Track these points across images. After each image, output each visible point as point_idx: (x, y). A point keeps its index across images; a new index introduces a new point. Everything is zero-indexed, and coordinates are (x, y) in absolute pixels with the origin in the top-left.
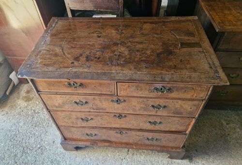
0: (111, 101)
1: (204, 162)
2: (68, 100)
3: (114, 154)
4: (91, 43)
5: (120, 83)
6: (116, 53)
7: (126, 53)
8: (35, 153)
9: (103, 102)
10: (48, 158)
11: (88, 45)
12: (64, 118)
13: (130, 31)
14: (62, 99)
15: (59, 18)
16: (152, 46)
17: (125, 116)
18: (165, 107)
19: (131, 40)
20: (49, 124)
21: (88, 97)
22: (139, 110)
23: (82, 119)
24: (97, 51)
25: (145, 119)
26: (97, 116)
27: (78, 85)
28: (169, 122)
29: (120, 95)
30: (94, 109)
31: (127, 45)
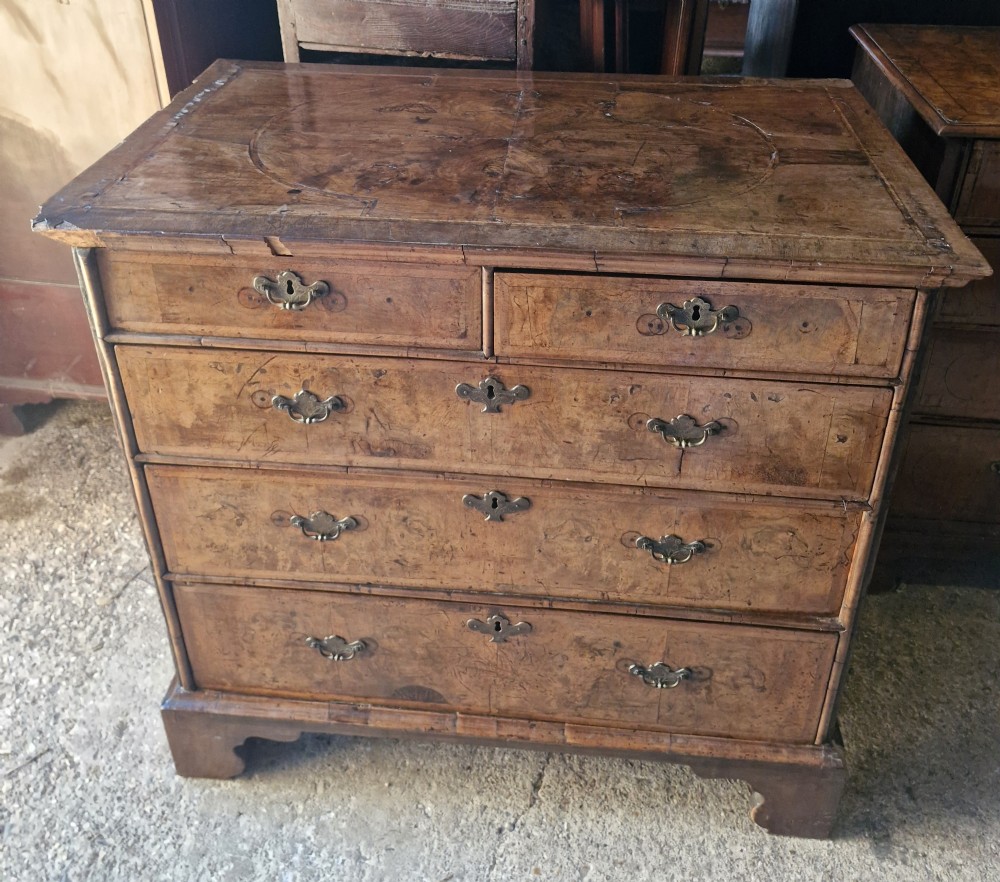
0: (461, 391)
1: (954, 855)
2: (250, 390)
3: (455, 800)
4: (385, 137)
5: (507, 276)
6: (494, 169)
7: (542, 168)
8: (7, 785)
9: (421, 396)
10: (78, 815)
11: (374, 142)
12: (210, 516)
13: (559, 111)
14: (220, 376)
15: (248, 63)
16: (656, 154)
17: (527, 503)
18: (718, 429)
19: (563, 134)
20: (106, 633)
21: (348, 364)
22: (597, 452)
23: (304, 524)
24: (409, 161)
25: (624, 524)
26: (379, 500)
27: (309, 293)
28: (746, 546)
29: (508, 350)
30: (370, 449)
31: (547, 147)
